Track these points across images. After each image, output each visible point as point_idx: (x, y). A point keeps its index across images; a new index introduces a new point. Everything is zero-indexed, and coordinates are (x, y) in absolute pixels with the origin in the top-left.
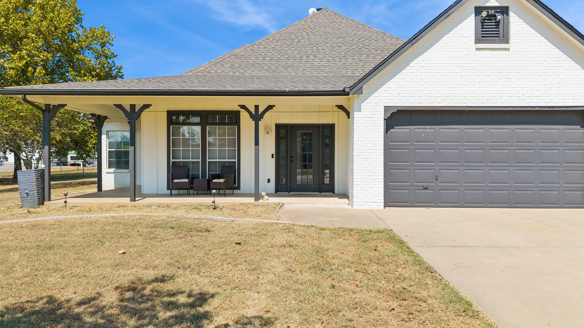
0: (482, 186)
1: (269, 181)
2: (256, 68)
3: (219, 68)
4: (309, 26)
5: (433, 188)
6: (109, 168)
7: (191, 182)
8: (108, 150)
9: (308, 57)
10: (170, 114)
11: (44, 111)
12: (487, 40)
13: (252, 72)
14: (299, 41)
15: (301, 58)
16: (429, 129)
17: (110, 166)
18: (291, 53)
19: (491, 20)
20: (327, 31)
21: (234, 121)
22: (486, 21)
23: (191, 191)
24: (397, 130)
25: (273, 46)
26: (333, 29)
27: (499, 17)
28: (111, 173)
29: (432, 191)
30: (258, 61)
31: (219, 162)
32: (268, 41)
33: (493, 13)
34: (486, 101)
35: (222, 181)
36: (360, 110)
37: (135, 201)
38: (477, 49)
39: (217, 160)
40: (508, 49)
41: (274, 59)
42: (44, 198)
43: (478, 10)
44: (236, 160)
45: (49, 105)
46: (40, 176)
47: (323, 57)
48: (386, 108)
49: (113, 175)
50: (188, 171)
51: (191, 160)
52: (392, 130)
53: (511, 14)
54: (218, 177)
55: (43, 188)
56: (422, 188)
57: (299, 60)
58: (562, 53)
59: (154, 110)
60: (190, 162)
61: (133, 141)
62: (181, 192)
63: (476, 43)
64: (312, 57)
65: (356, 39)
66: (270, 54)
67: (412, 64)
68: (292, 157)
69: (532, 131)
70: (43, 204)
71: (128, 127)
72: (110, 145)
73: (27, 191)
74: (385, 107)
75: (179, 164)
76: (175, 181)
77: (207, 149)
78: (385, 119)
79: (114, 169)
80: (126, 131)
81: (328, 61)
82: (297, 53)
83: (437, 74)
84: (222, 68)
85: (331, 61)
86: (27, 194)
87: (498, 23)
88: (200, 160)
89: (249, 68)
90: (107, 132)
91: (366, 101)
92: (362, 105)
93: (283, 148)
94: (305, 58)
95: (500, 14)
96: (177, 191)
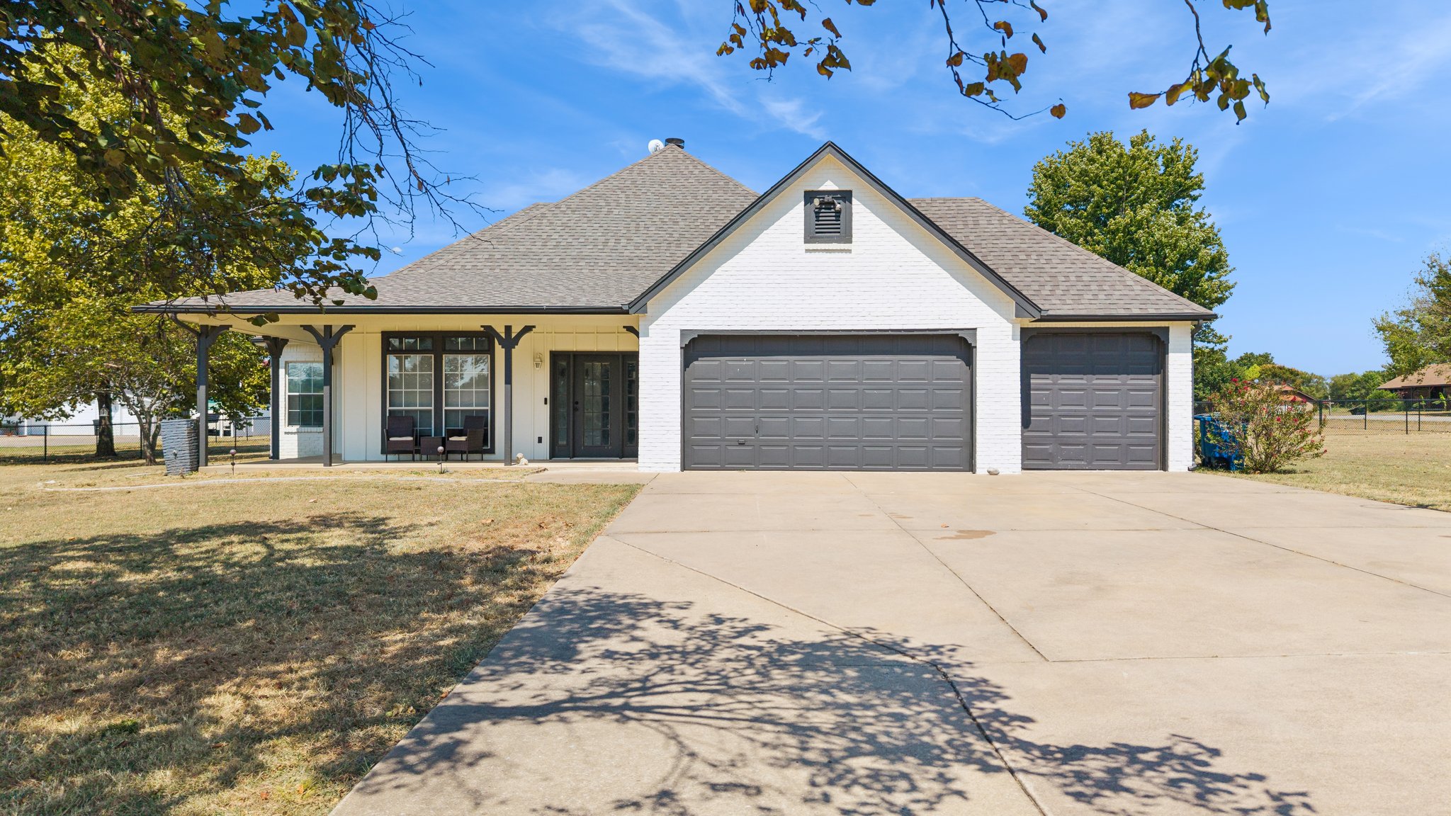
0: (820, 441)
1: (540, 440)
2: (529, 260)
3: (468, 260)
4: (634, 182)
5: (752, 443)
6: (289, 424)
7: (417, 442)
8: (288, 394)
9: (618, 241)
10: (386, 336)
11: (199, 335)
12: (822, 237)
13: (521, 268)
14: (610, 212)
15: (606, 243)
16: (745, 362)
17: (291, 423)
18: (591, 234)
19: (830, 209)
20: (663, 191)
21: (486, 348)
22: (823, 210)
23: (417, 456)
24: (700, 364)
25: (565, 220)
26: (674, 187)
27: (838, 206)
28: (292, 433)
29: (750, 448)
30: (534, 249)
31: (462, 411)
32: (557, 211)
33: (830, 200)
34: (820, 323)
35: (463, 438)
36: (647, 335)
37: (330, 465)
38: (807, 251)
39: (459, 408)
40: (850, 251)
41: (562, 244)
42: (198, 462)
43: (809, 196)
44: (489, 408)
45: (207, 326)
46: (193, 429)
47: (641, 241)
48: (684, 333)
49: (296, 436)
50: (414, 425)
51: (418, 408)
52: (695, 363)
53: (854, 201)
54: (460, 433)
55: (198, 447)
56: (737, 444)
57: (602, 247)
58: (924, 256)
59: (361, 331)
60: (416, 411)
61: (328, 379)
62: (403, 456)
63: (806, 242)
64: (623, 241)
65: (707, 208)
66: (555, 236)
67: (718, 271)
68: (577, 403)
69: (889, 363)
70: (197, 470)
71: (320, 355)
72: (292, 385)
73: (174, 451)
74: (682, 331)
75: (399, 415)
76: (391, 439)
77: (444, 390)
78: (681, 348)
79: (298, 427)
80: (318, 362)
81: (649, 249)
82: (600, 234)
83: (752, 285)
84: (473, 260)
85: (653, 248)
86: (175, 455)
87: (838, 212)
88: (432, 408)
89: (517, 260)
90: (287, 363)
91: (655, 323)
92: (650, 327)
93: (562, 390)
94: (611, 244)
95: (841, 201)
96: (397, 455)
